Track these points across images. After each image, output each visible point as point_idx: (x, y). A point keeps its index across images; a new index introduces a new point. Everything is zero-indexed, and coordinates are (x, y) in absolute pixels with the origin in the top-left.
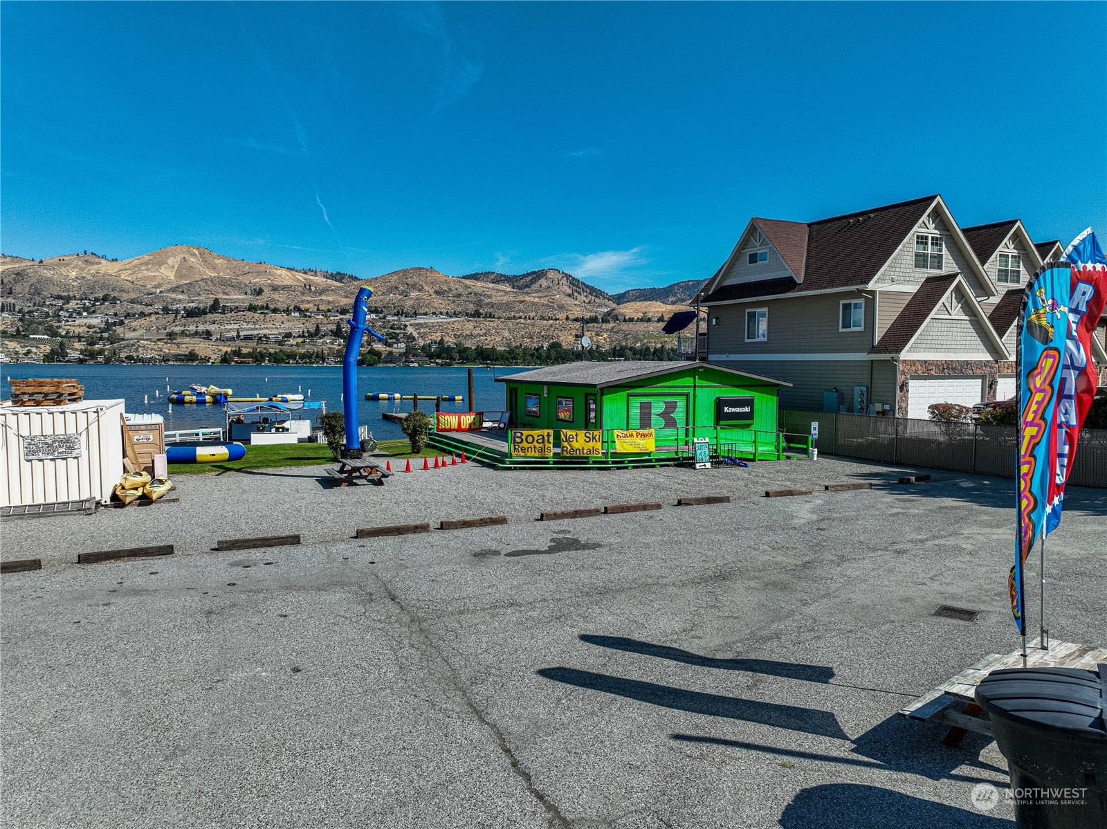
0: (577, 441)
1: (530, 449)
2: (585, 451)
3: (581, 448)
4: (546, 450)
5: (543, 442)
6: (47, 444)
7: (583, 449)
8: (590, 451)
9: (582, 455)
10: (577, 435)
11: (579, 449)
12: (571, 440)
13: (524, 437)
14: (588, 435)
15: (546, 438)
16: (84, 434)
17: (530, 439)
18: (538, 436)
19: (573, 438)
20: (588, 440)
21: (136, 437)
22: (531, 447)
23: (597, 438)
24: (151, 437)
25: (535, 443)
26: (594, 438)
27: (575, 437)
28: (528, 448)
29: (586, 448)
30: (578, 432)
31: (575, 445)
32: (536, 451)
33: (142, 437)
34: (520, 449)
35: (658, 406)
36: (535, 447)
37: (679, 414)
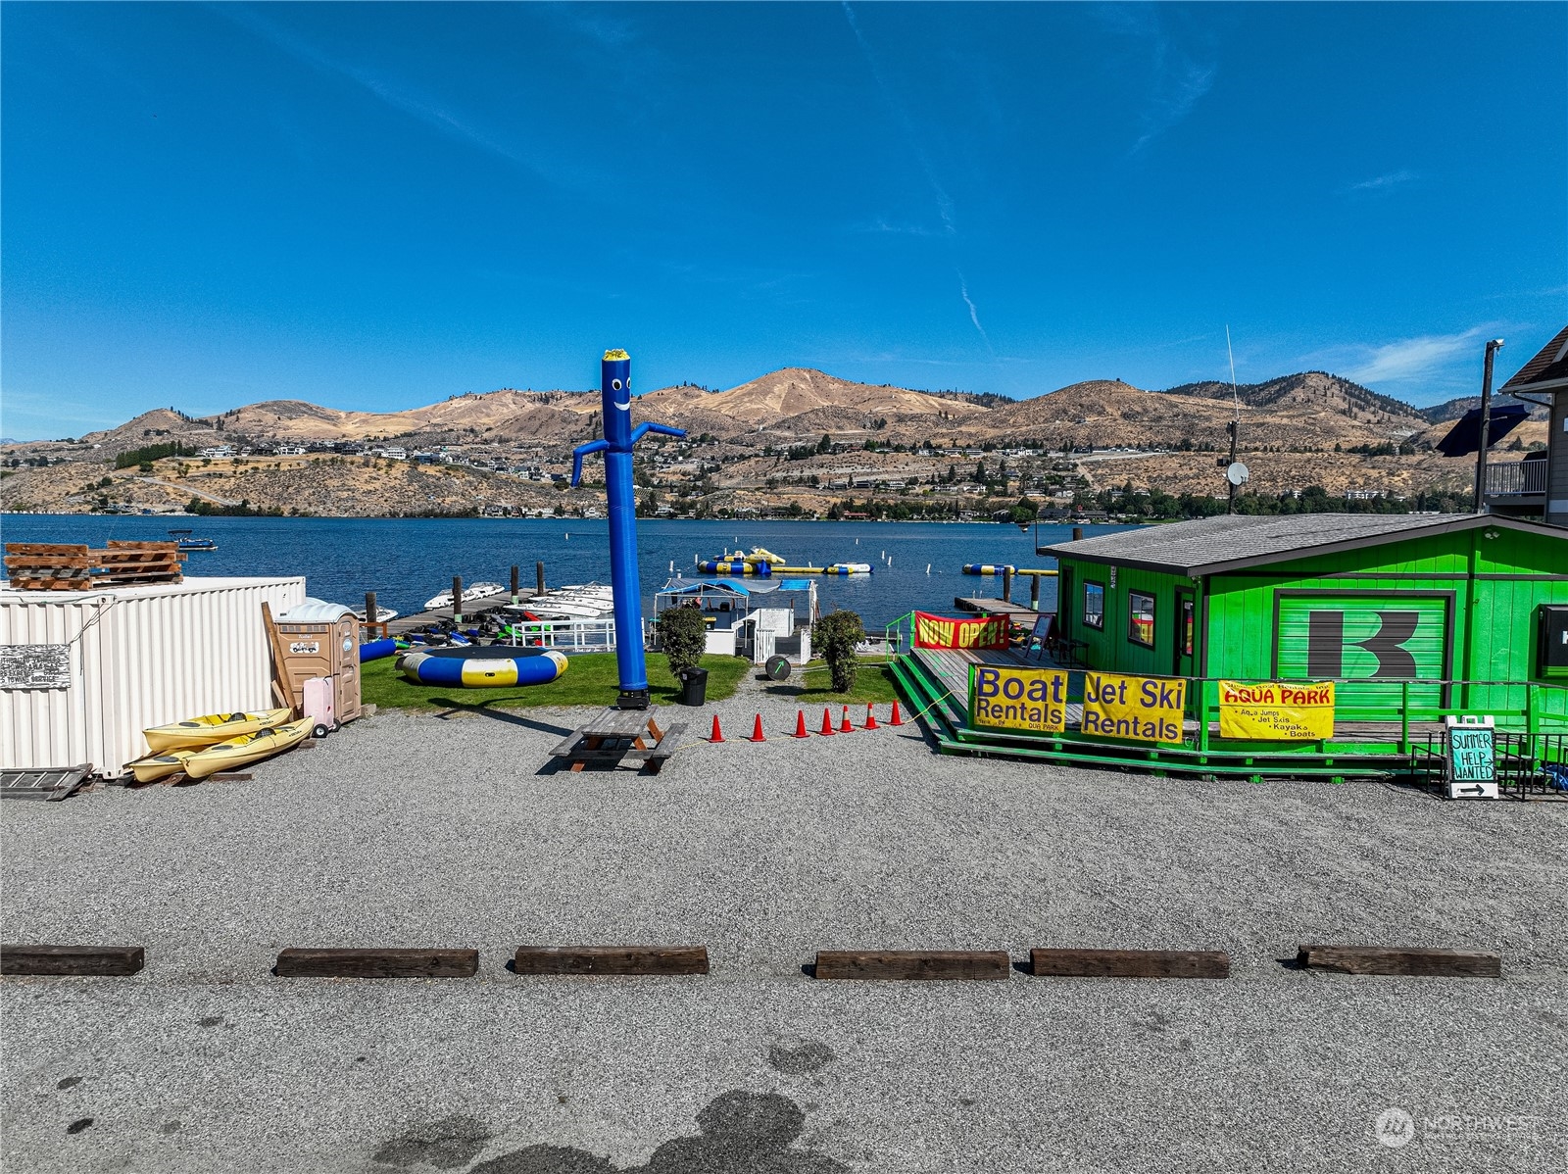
0: (1123, 702)
1: (1011, 712)
2: (1140, 729)
3: (1131, 720)
4: (1050, 717)
5: (1044, 698)
6: (15, 661)
7: (1136, 721)
8: (1153, 729)
9: (1131, 735)
10: (1123, 687)
11: (1127, 722)
12: (1108, 697)
13: (1001, 684)
14: (1149, 687)
15: (1051, 689)
16: (76, 646)
17: (1014, 688)
18: (1032, 684)
19: (1114, 693)
20: (1149, 700)
21: (292, 645)
22: (1014, 707)
23: (1173, 697)
24: (317, 644)
25: (1025, 699)
26: (1165, 698)
27: (1118, 691)
28: (1008, 708)
29: (1142, 720)
30: (1127, 680)
31: (1118, 711)
32: (1026, 716)
33: (302, 645)
34: (989, 709)
35: (1361, 622)
36: (1023, 707)
37: (1424, 643)
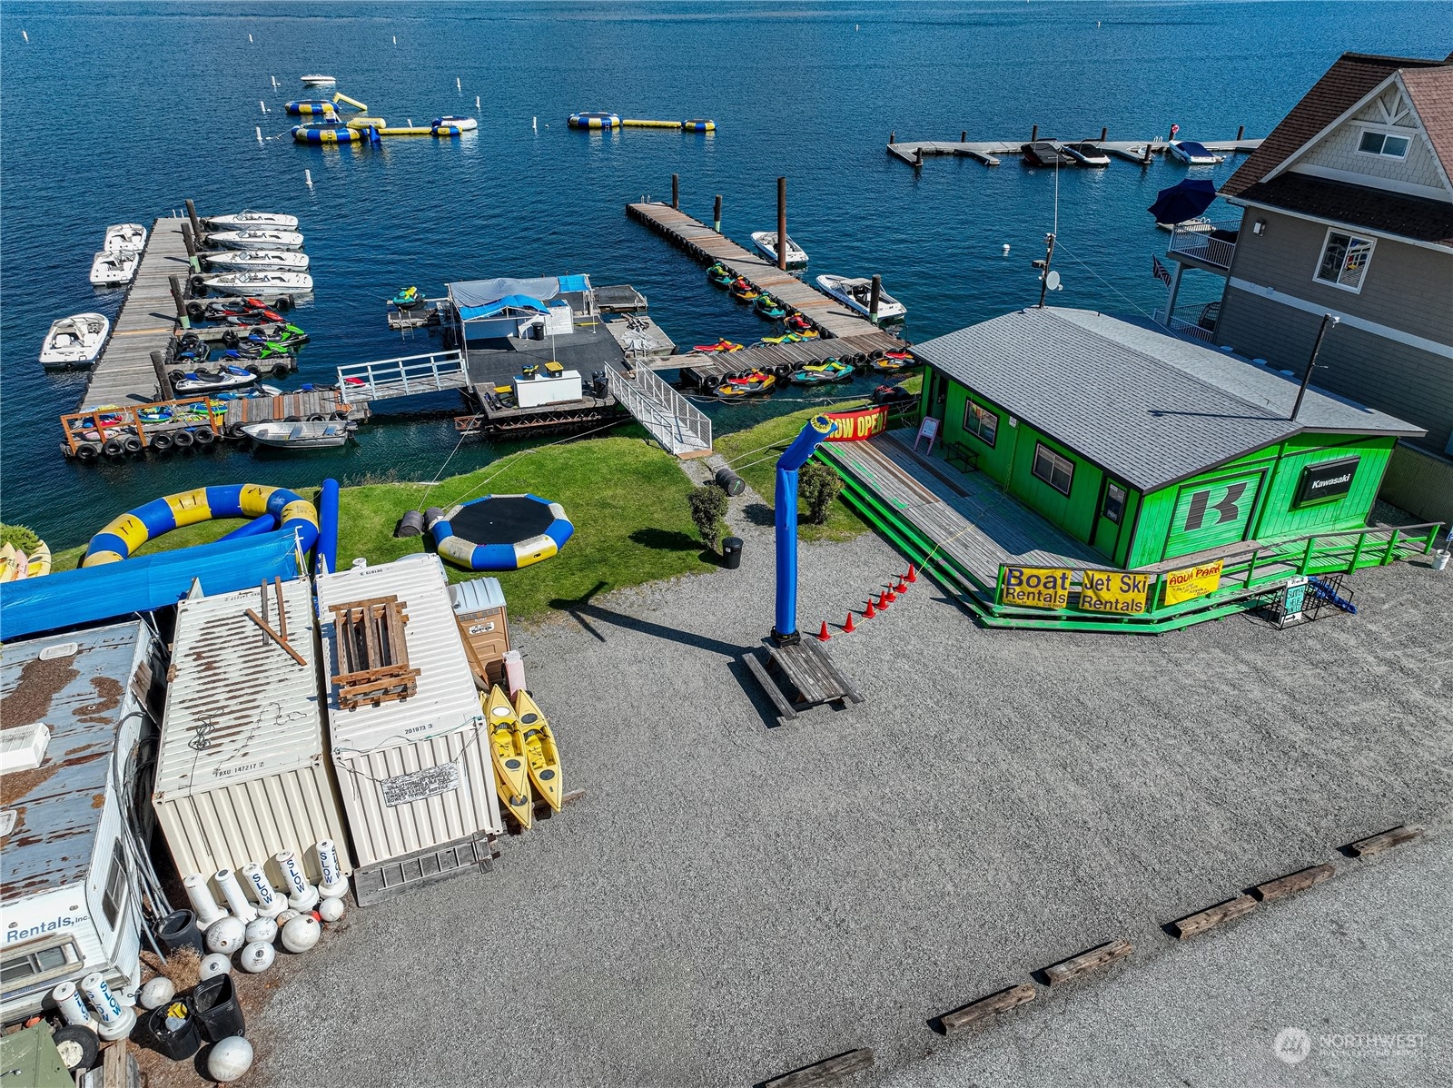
0: (1108, 590)
1: (1031, 596)
2: (1119, 606)
3: (1113, 600)
4: (1058, 599)
5: (1054, 587)
6: (413, 783)
7: (1117, 602)
8: (1128, 606)
9: (1113, 610)
10: (1108, 580)
11: (1111, 603)
12: (1099, 587)
13: (1024, 578)
14: (1126, 580)
15: (1059, 582)
16: (461, 760)
17: (1034, 581)
18: (1047, 578)
19: (1103, 584)
20: (1125, 588)
21: (470, 629)
22: (1033, 593)
23: (1141, 586)
24: (492, 624)
25: (1041, 587)
26: (1136, 586)
27: (1105, 583)
28: (1029, 593)
29: (1121, 601)
30: (1111, 575)
31: (1105, 595)
32: (1042, 599)
33: (479, 627)
34: (1015, 594)
35: (1218, 495)
36: (1040, 593)
37: (1243, 503)
